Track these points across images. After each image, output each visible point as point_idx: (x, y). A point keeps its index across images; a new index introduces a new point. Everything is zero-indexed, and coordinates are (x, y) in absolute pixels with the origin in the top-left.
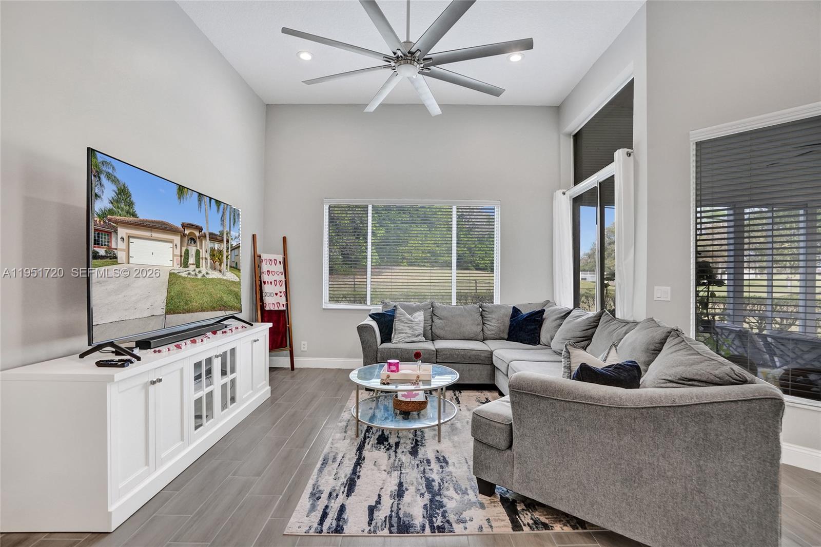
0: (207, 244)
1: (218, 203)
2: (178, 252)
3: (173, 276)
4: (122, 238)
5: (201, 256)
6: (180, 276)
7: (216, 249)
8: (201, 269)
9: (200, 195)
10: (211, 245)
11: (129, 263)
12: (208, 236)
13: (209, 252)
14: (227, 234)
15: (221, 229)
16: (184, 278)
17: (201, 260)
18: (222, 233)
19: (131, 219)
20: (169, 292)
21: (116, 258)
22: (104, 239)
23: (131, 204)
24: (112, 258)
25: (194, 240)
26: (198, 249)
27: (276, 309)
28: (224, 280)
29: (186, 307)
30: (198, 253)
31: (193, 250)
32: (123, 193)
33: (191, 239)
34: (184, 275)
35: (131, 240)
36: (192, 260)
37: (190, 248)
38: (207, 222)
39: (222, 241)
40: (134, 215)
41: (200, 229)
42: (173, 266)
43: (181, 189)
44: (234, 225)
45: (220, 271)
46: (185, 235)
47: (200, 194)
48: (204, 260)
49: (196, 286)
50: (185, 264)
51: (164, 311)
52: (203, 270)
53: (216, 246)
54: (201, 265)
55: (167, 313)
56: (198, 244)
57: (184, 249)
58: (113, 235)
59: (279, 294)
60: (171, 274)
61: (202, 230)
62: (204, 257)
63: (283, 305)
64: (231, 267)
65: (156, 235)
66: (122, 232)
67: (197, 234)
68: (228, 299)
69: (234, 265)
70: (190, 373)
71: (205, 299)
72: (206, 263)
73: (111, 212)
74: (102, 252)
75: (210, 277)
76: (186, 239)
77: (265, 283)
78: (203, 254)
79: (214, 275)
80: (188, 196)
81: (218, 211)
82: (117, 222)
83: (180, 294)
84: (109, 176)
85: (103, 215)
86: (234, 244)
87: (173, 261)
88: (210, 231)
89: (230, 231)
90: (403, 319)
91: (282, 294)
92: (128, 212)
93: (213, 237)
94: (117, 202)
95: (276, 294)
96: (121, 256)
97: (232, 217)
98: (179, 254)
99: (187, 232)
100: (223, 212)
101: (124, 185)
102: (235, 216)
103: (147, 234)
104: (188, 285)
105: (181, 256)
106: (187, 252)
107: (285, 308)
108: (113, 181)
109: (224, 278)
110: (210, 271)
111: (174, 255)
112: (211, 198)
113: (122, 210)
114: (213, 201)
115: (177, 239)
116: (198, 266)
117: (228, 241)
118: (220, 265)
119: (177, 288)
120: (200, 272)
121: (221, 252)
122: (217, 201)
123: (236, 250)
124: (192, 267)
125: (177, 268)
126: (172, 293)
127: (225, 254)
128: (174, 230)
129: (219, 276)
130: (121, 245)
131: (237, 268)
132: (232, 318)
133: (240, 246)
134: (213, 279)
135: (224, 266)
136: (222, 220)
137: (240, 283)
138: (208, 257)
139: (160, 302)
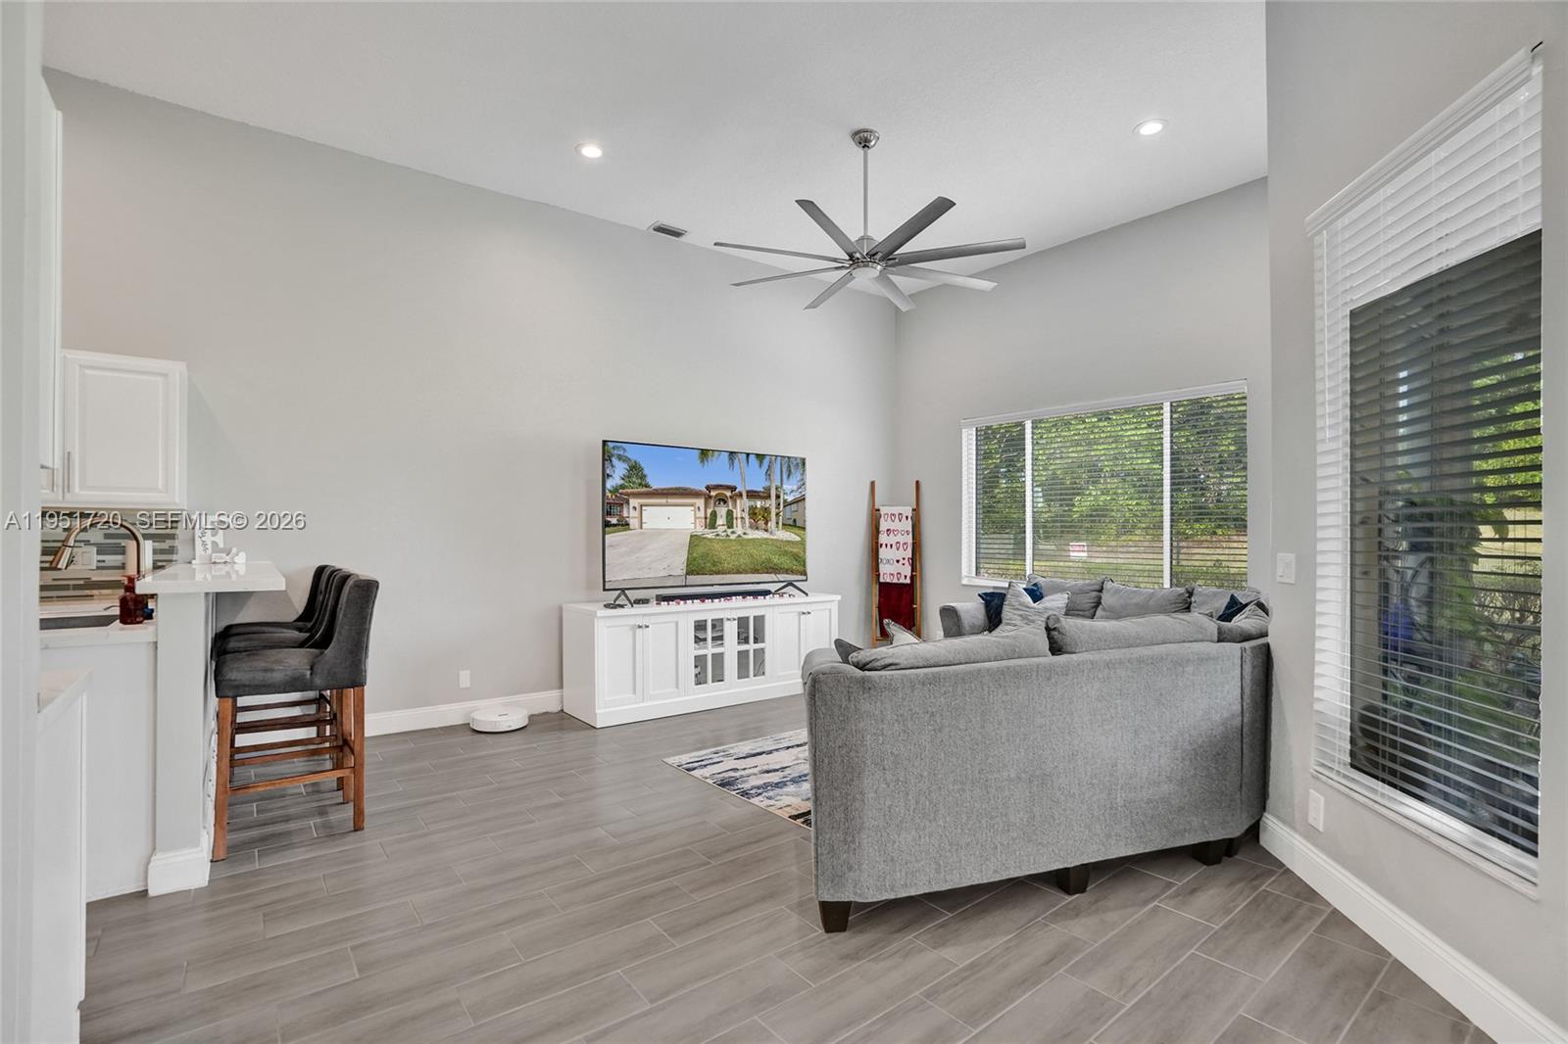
0: (744, 503)
1: (760, 457)
2: (700, 514)
3: (695, 540)
4: (635, 508)
5: (735, 516)
6: (705, 538)
7: (759, 506)
8: (735, 529)
10: (752, 503)
11: (641, 528)
12: (744, 495)
13: (747, 510)
14: (777, 489)
15: (767, 484)
16: (710, 540)
17: (735, 521)
18: (768, 490)
19: (644, 490)
20: (689, 552)
21: (628, 525)
22: (615, 510)
23: (643, 477)
24: (624, 525)
25: (723, 500)
26: (731, 508)
27: (895, 581)
28: (772, 539)
29: (714, 569)
30: (730, 514)
31: (722, 511)
32: (635, 469)
33: (720, 500)
34: (709, 536)
35: (644, 508)
36: (721, 521)
37: (717, 509)
38: (743, 480)
39: (769, 497)
40: (647, 486)
41: (733, 489)
42: (695, 527)
43: (704, 453)
44: (789, 476)
45: (766, 530)
46: (710, 497)
47: (731, 453)
48: (739, 520)
49: (729, 547)
50: (711, 523)
51: (685, 571)
52: (739, 530)
53: (759, 504)
54: (735, 525)
55: (687, 574)
56: (730, 504)
57: (709, 511)
58: (625, 506)
59: (902, 561)
60: (692, 536)
61: (736, 488)
62: (739, 516)
63: (906, 577)
64: (784, 524)
65: (671, 501)
66: (634, 502)
67: (728, 494)
68: (786, 562)
69: (791, 522)
70: (689, 634)
71: (742, 561)
72: (743, 523)
73: (622, 487)
74: (614, 521)
75: (750, 537)
76: (712, 501)
77: (881, 545)
78: (737, 513)
79: (759, 534)
80: (714, 459)
81: (760, 466)
82: (628, 494)
83: (704, 556)
84: (620, 458)
85: (615, 490)
86: (790, 498)
87: (695, 523)
88: (748, 489)
89: (782, 484)
90: (1014, 604)
91: (906, 561)
92: (640, 484)
93: (752, 495)
94: (629, 477)
95: (898, 561)
96: (634, 523)
97: (784, 470)
98: (703, 515)
99: (713, 493)
100: (769, 466)
101: (635, 462)
102: (789, 466)
103: (663, 501)
104: (717, 546)
105: (706, 518)
106: (714, 514)
107: (908, 581)
108: (624, 461)
109: (775, 537)
110: (749, 531)
111: (696, 518)
112: (748, 455)
113: (634, 483)
114: (752, 457)
115: (700, 502)
116: (730, 524)
117: (778, 497)
118: (766, 523)
119: (701, 550)
120: (733, 532)
121: (767, 510)
122: (758, 455)
123: (794, 507)
124: (720, 529)
125: (700, 530)
126: (695, 555)
127: (774, 511)
128: (696, 494)
129: (766, 535)
130: (636, 514)
131: (796, 525)
132: (790, 584)
133: (802, 499)
134: (753, 540)
135: (772, 525)
136: (768, 474)
137: (803, 543)
138: (746, 516)
139: (678, 563)
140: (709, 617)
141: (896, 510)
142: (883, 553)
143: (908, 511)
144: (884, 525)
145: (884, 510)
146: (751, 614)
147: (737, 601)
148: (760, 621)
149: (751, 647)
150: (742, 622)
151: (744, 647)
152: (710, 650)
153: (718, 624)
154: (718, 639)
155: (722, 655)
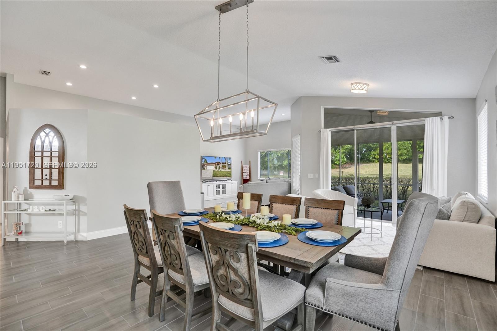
0: (221, 165)
2: (215, 167)
3: (214, 171)
9: (220, 157)
10: (223, 165)
11: (207, 169)
15: (225, 162)
19: (207, 163)
20: (213, 173)
22: (203, 166)
23: (207, 161)
24: (204, 169)
27: (246, 178)
29: (217, 176)
31: (218, 166)
32: (206, 160)
34: (216, 171)
35: (207, 166)
36: (218, 168)
39: (226, 164)
41: (220, 162)
43: (215, 157)
49: (219, 172)
50: (216, 168)
51: (212, 177)
52: (221, 170)
53: (224, 165)
63: (248, 178)
64: (228, 168)
65: (211, 165)
66: (205, 165)
67: (219, 163)
68: (228, 175)
70: (215, 187)
71: (221, 175)
77: (244, 172)
78: (220, 167)
79: (224, 170)
80: (217, 158)
81: (224, 159)
84: (204, 158)
85: (203, 163)
86: (229, 164)
88: (222, 162)
89: (228, 161)
93: (223, 163)
95: (247, 175)
96: (205, 168)
99: (217, 163)
102: (229, 158)
103: (209, 165)
106: (217, 167)
115: (215, 165)
116: (219, 169)
117: (227, 163)
119: (215, 173)
121: (225, 166)
122: (224, 157)
123: (230, 165)
124: (218, 169)
125: (215, 169)
127: (226, 166)
128: (214, 164)
129: (225, 170)
130: (205, 167)
131: (230, 168)
132: (229, 179)
133: (231, 164)
134: (223, 171)
135: (226, 168)
136: (226, 160)
137: (231, 172)
138: (222, 167)
139: (212, 175)
140: (218, 184)
141: (246, 166)
142: (244, 174)
143: (248, 166)
144: (244, 169)
145: (244, 166)
146: (224, 184)
147: (221, 182)
148: (225, 185)
149: (224, 189)
150: (223, 185)
151: (223, 189)
152: (218, 189)
153: (219, 185)
154: (219, 188)
155: (220, 190)
